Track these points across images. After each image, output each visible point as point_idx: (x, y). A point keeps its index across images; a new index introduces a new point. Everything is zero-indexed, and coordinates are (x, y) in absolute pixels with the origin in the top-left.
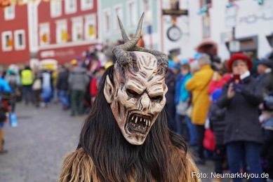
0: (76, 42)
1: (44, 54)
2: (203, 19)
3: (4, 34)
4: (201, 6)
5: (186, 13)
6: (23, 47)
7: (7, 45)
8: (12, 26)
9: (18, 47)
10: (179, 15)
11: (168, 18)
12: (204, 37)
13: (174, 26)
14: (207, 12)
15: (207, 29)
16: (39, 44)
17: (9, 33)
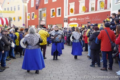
0: (91, 12)
1: (71, 20)
3: (52, 9)
6: (60, 16)
9: (58, 16)
16: (69, 14)
17: (54, 9)
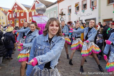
2: (69, 16)
4: (68, 13)
5: (65, 15)
7: (22, 22)
8: (23, 17)
10: (63, 15)
11: (60, 16)
12: (69, 20)
13: (62, 18)
14: (70, 14)
15: (70, 19)
